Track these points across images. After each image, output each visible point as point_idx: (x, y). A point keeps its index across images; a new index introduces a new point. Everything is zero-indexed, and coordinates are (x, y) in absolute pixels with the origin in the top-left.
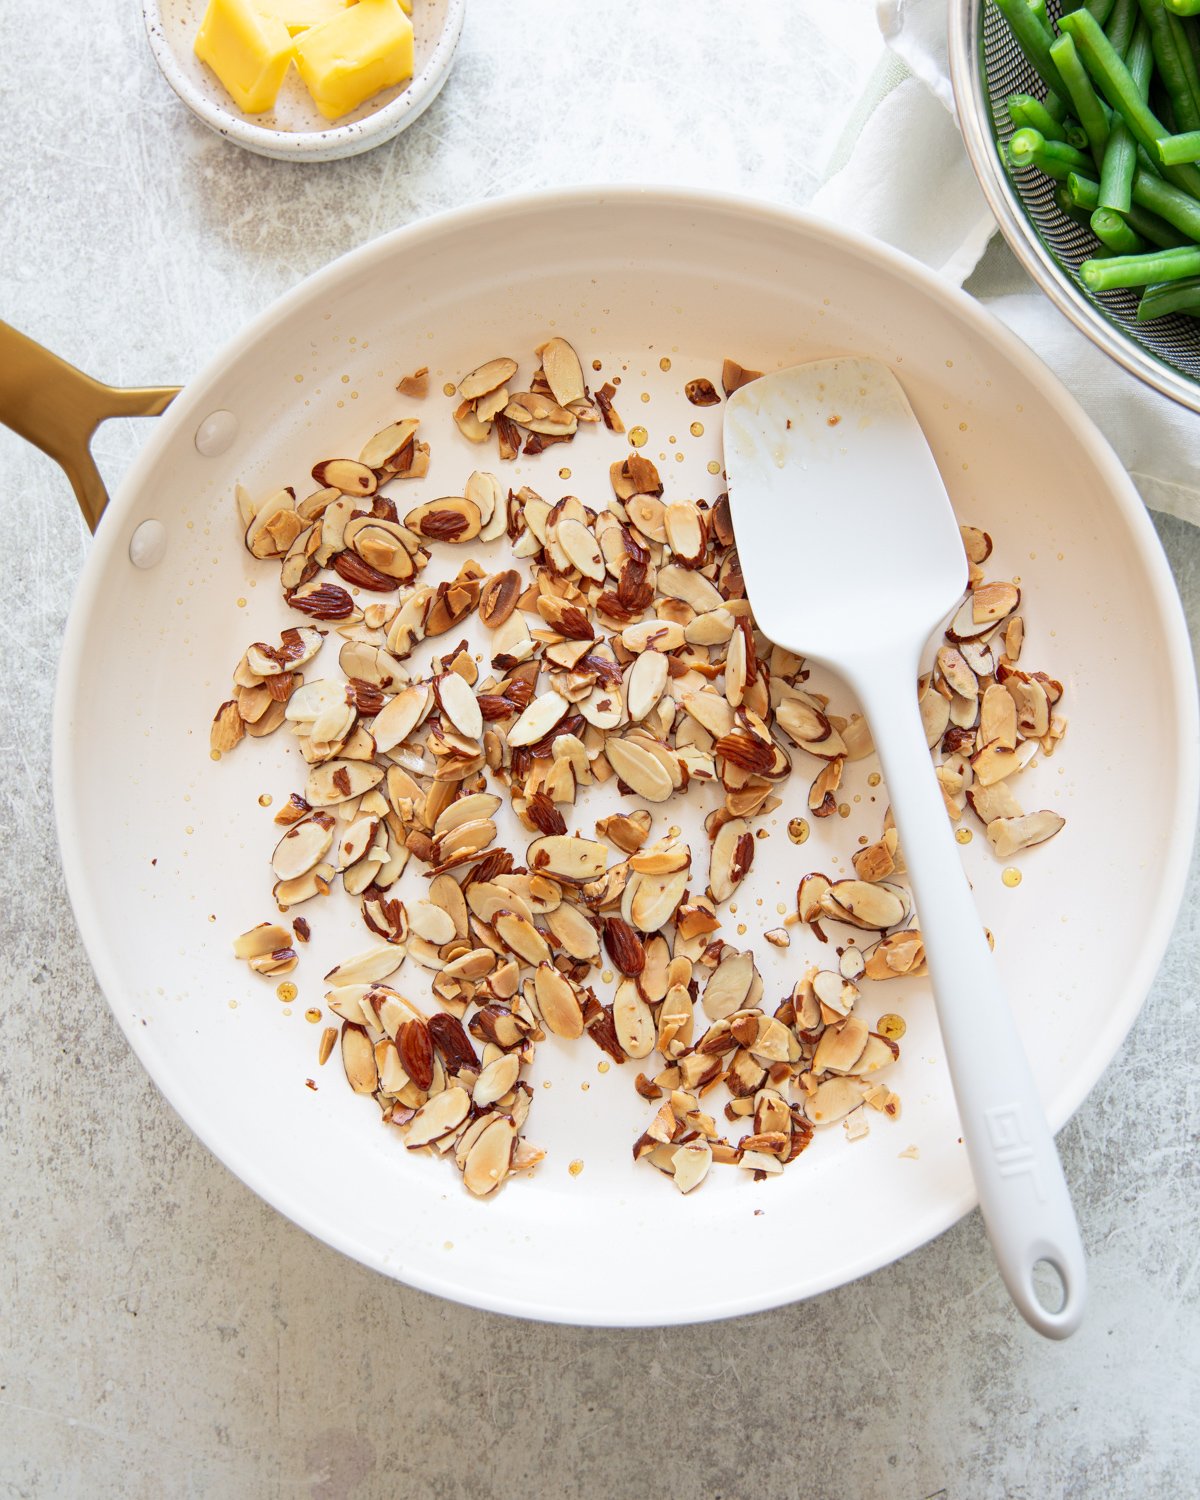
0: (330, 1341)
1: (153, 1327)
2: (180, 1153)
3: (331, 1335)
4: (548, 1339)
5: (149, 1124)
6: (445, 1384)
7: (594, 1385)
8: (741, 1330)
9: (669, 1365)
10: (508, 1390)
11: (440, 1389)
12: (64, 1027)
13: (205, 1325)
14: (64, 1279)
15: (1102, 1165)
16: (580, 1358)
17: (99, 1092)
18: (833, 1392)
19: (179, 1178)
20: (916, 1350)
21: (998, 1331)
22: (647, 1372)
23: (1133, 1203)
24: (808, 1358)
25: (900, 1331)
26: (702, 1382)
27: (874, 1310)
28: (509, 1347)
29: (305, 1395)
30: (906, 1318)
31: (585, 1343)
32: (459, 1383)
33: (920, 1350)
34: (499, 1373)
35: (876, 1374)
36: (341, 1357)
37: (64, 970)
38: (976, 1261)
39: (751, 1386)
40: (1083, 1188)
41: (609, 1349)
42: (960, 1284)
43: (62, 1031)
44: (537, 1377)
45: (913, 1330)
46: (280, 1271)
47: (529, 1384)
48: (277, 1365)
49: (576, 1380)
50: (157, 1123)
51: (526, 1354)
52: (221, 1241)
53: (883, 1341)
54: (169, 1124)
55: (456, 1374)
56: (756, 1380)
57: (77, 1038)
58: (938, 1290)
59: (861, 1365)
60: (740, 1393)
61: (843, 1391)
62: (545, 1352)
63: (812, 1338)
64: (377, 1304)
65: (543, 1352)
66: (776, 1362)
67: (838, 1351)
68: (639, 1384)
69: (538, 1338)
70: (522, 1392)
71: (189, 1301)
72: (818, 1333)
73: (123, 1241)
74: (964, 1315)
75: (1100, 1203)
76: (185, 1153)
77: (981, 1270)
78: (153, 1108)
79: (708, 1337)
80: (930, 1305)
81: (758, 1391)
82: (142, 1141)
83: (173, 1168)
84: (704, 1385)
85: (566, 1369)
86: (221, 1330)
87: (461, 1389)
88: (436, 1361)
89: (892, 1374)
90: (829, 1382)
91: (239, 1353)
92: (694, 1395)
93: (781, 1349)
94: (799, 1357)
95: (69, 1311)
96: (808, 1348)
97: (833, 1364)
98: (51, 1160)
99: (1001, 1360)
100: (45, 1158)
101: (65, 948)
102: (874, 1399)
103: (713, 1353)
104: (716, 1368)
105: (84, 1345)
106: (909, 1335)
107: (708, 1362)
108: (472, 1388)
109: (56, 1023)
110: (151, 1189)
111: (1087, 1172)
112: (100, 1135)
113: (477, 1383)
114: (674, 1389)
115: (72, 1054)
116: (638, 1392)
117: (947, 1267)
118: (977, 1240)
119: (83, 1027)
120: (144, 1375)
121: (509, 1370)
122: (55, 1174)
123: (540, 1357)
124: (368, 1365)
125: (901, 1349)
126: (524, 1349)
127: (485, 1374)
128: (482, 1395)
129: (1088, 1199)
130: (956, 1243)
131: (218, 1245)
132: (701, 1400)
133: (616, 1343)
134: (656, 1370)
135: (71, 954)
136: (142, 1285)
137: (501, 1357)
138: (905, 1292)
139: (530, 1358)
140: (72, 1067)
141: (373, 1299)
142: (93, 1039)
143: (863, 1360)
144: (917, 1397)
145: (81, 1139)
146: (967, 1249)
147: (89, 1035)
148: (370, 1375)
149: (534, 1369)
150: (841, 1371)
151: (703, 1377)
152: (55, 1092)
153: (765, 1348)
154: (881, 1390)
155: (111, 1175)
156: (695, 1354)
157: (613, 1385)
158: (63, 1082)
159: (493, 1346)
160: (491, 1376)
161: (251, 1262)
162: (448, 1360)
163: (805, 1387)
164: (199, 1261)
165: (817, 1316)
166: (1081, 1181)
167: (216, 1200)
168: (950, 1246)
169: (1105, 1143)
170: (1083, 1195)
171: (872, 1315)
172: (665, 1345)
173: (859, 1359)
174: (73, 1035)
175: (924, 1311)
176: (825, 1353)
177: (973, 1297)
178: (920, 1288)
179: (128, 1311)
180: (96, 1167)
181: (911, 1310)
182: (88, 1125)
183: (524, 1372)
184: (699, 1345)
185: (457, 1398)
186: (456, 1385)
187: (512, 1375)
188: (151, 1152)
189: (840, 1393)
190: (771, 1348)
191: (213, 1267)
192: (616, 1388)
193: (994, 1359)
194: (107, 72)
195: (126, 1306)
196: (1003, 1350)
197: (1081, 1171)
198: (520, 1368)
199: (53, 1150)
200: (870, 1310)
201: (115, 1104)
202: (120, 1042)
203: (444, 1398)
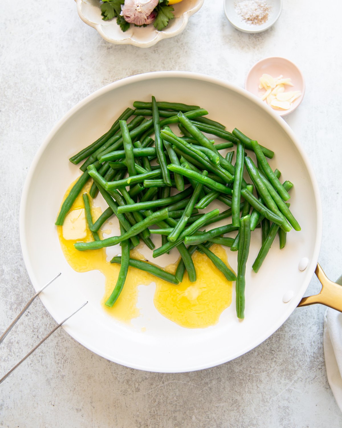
0: (106, 412)
1: (58, 409)
2: (65, 361)
3: (106, 410)
4: (164, 410)
5: (57, 354)
6: (137, 423)
7: (177, 422)
8: (216, 407)
9: (197, 417)
10: (154, 424)
11: (136, 424)
12: (34, 328)
13: (72, 408)
14: (34, 396)
15: (312, 360)
16: (173, 415)
17: (43, 345)
18: (242, 423)
19: (65, 368)
20: (264, 411)
21: (286, 405)
22: (191, 419)
23: (321, 370)
24: (235, 414)
25: (259, 406)
26: (206, 421)
27: (252, 400)
28: (154, 412)
29: (100, 427)
30: (261, 402)
31: (175, 411)
32: (141, 422)
33: (265, 411)
34: (152, 419)
35: (253, 418)
36: (109, 416)
37: (34, 313)
38: (279, 386)
39: (220, 422)
40: (307, 366)
41: (181, 412)
42: (275, 392)
43: (33, 329)
44: (162, 420)
45: (263, 406)
46: (92, 393)
47: (160, 422)
48: (92, 419)
49: (172, 421)
50: (59, 353)
51: (159, 414)
52: (77, 385)
53: (255, 409)
54: (62, 353)
55: (140, 420)
56: (221, 420)
57: (38, 331)
58: (269, 394)
59: (249, 415)
60: (217, 424)
61: (245, 423)
62: (164, 414)
63: (235, 408)
64: (118, 401)
65: (163, 413)
66: (226, 415)
67: (243, 412)
68: (189, 422)
69: (162, 410)
70: (158, 425)
71: (68, 401)
72: (237, 407)
73: (50, 386)
74: (276, 401)
75: (312, 370)
76: (66, 361)
77: (281, 389)
78: (58, 349)
79: (207, 409)
80: (267, 399)
81: (221, 423)
82: (55, 358)
83: (63, 366)
84: (207, 422)
85: (170, 418)
86: (77, 409)
87: (142, 424)
88: (135, 417)
89: (257, 417)
90: (241, 420)
91: (82, 416)
92: (204, 424)
93: (227, 411)
94: (232, 413)
95: (36, 405)
96: (235, 411)
97: (241, 415)
98: (31, 364)
99: (287, 413)
100: (29, 364)
101: (34, 307)
102: (253, 425)
103: (209, 413)
104: (210, 417)
105: (40, 414)
106: (262, 407)
107: (208, 415)
108: (145, 424)
109: (32, 327)
110: (58, 371)
111: (308, 361)
112: (44, 357)
113: (146, 422)
114: (199, 423)
115: (36, 335)
116: (189, 424)
117: (271, 388)
118: (279, 381)
119: (39, 328)
120: (56, 422)
121: (154, 419)
122: (32, 368)
123: (162, 415)
124: (116, 418)
125: (260, 411)
126: (158, 413)
127: (148, 420)
128: (147, 426)
129: (309, 369)
130: (273, 381)
131: (76, 386)
132: (206, 426)
133: (183, 411)
134: (194, 418)
135: (36, 308)
136: (55, 397)
137: (152, 415)
138: (260, 395)
139: (160, 415)
140: (36, 339)
141: (117, 400)
142: (42, 331)
143: (249, 414)
144: (265, 424)
145: (39, 358)
146: (277, 383)
147: (40, 330)
148: (117, 421)
149: (161, 418)
150: (244, 417)
151: (206, 420)
152: (32, 346)
153: (223, 411)
154: (255, 422)
155: (47, 368)
156: (204, 413)
157: (182, 422)
158: (34, 343)
159: (150, 412)
160: (149, 420)
161: (85, 391)
162: (138, 416)
163: (234, 422)
164: (71, 390)
165: (237, 402)
166: (307, 364)
167: (75, 374)
168: (272, 382)
169: (313, 353)
170: (307, 367)
171: (252, 402)
172: (196, 411)
173: (248, 414)
174: (36, 330)
175: (265, 400)
176: (239, 412)
177: (279, 396)
178: (264, 394)
179: (52, 405)
180: (43, 366)
181: (262, 400)
182: (41, 354)
183: (158, 419)
184: (205, 411)
185: (140, 427)
186: (140, 423)
187: (155, 420)
188: (58, 361)
189: (243, 423)
190: (224, 411)
191: (75, 392)
192: (183, 423)
193: (285, 413)
194: (43, 77)
195: (51, 403)
196: (287, 411)
197: (307, 361)
198: (157, 418)
199: (32, 361)
200: (251, 400)
201: (48, 348)
202: (49, 332)
203: (137, 427)
